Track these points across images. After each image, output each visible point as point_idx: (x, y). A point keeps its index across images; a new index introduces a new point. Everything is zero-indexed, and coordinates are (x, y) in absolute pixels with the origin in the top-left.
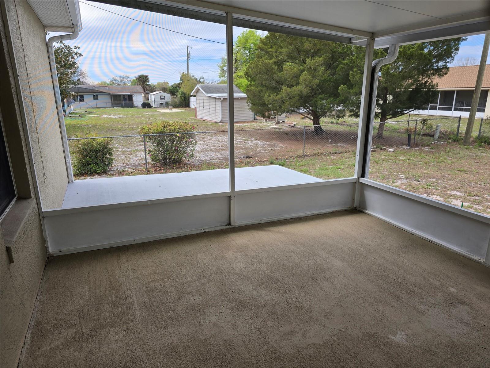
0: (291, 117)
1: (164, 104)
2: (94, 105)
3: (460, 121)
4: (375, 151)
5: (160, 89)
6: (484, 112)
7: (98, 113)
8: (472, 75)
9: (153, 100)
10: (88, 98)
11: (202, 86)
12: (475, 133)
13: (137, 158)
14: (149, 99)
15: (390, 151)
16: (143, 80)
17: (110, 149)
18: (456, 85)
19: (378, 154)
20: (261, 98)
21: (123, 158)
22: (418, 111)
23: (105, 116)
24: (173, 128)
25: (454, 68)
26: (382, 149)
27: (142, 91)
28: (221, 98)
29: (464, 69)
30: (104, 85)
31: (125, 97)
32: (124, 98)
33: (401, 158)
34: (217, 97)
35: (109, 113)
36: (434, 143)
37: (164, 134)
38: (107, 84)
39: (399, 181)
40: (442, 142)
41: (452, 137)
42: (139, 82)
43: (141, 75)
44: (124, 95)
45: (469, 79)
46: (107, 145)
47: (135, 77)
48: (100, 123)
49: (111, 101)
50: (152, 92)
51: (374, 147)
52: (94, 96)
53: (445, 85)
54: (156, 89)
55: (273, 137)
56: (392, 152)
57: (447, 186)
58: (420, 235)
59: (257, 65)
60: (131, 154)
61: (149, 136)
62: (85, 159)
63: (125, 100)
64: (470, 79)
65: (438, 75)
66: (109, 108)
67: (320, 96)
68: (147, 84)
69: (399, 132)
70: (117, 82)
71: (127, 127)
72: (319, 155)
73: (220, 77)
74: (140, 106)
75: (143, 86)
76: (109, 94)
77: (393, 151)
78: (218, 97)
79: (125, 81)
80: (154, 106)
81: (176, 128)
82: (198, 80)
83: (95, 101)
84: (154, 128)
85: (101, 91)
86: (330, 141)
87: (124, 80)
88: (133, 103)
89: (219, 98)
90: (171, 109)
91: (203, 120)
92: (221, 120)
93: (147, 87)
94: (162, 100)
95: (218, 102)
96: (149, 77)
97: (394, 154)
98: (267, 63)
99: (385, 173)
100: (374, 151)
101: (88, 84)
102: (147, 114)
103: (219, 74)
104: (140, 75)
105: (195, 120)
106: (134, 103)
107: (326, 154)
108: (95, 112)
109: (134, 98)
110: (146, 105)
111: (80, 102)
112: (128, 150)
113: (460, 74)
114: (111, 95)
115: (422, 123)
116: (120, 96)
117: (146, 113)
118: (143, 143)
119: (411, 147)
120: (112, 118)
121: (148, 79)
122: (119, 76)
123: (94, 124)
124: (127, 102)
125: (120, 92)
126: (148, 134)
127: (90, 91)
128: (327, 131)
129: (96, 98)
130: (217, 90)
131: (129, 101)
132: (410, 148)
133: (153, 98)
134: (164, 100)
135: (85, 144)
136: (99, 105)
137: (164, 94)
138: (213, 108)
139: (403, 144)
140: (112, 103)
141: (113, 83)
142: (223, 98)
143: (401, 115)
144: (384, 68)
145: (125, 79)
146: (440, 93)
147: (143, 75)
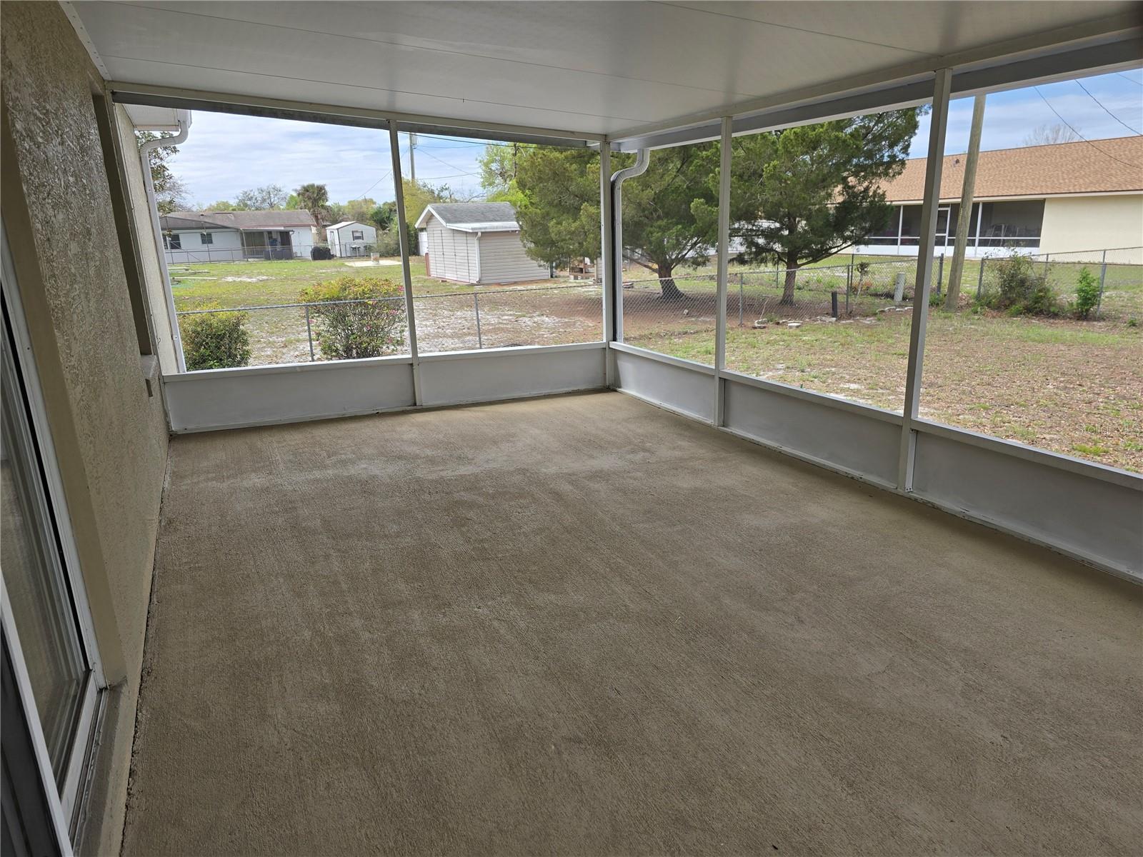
0: (631, 269)
1: (362, 249)
2: (205, 256)
3: (941, 264)
4: (764, 327)
5: (352, 215)
6: (1038, 246)
7: (214, 272)
8: (1017, 168)
9: (337, 242)
10: (190, 241)
11: (437, 207)
12: (969, 286)
13: (297, 353)
14: (327, 241)
15: (791, 327)
16: (313, 196)
17: (244, 333)
18: (981, 190)
19: (767, 333)
20: (546, 230)
21: (269, 353)
22: (857, 247)
23: (230, 279)
24: (361, 289)
25: (986, 154)
26: (778, 323)
27: (313, 221)
28: (477, 233)
29: (1004, 156)
30: (223, 209)
31: (274, 236)
32: (270, 238)
33: (804, 338)
34: (468, 230)
35: (238, 272)
36: (889, 310)
37: (344, 301)
38: (231, 209)
40: (906, 308)
42: (305, 201)
43: (308, 186)
44: (271, 232)
45: (1009, 178)
46: (238, 324)
47: (296, 190)
48: (220, 292)
49: (240, 246)
50: (335, 222)
51: (764, 320)
52: (202, 235)
54: (345, 216)
55: (578, 309)
56: (794, 328)
59: (533, 163)
60: (285, 346)
61: (315, 306)
62: (197, 351)
63: (273, 242)
64: (1011, 176)
66: (237, 262)
67: (660, 223)
68: (322, 206)
70: (254, 203)
71: (279, 300)
72: (650, 339)
73: (484, 186)
74: (308, 255)
75: (314, 211)
76: (238, 230)
77: (797, 327)
78: (471, 231)
79: (272, 200)
80: (338, 255)
81: (366, 290)
82: (436, 193)
83: (205, 247)
84: (325, 293)
85: (219, 223)
86: (686, 311)
87: (270, 198)
88: (290, 249)
89: (472, 233)
90: (376, 260)
91: (442, 281)
92: (480, 280)
93: (324, 212)
94: (355, 241)
95: (472, 242)
96: (327, 188)
97: (798, 332)
98: (551, 159)
100: (761, 328)
101: (189, 210)
102: (324, 271)
103: (482, 180)
104: (306, 184)
105: (425, 280)
106: (295, 249)
107: (664, 336)
108: (206, 271)
109: (295, 238)
110: (321, 254)
111: (173, 251)
112: (280, 339)
113: (995, 166)
114: (241, 233)
115: (858, 270)
116: (261, 233)
117: (321, 271)
118: (305, 321)
119: (839, 319)
120: (244, 282)
121: (325, 193)
122: (258, 189)
123: (206, 296)
124: (279, 247)
125: (260, 226)
126: (315, 302)
127: (194, 225)
129: (207, 239)
130: (471, 216)
131: (283, 244)
132: (836, 320)
133: (336, 236)
134: (360, 241)
135: (197, 322)
136: (214, 256)
137: (360, 227)
138: (462, 254)
140: (244, 250)
141: (246, 205)
142: (482, 233)
143: (824, 257)
144: (766, 168)
145: (272, 196)
146: (949, 209)
147: (313, 186)
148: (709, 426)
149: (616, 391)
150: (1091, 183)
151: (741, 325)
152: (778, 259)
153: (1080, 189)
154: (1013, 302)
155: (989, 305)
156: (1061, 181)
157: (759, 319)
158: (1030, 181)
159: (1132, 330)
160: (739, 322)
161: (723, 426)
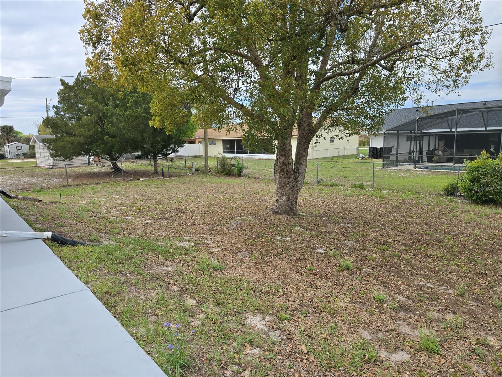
1: (21, 155)
9: (8, 152)
26: (139, 179)
40: (193, 174)
51: (133, 178)
68: (11, 135)
75: (7, 137)
77: (143, 180)
80: (9, 157)
90: (22, 159)
94: (18, 151)
96: (14, 127)
104: (3, 125)
121: (13, 130)
132: (163, 178)
133: (8, 149)
134: (21, 151)
137: (21, 145)
138: (47, 156)
147: (6, 126)
151: (124, 180)
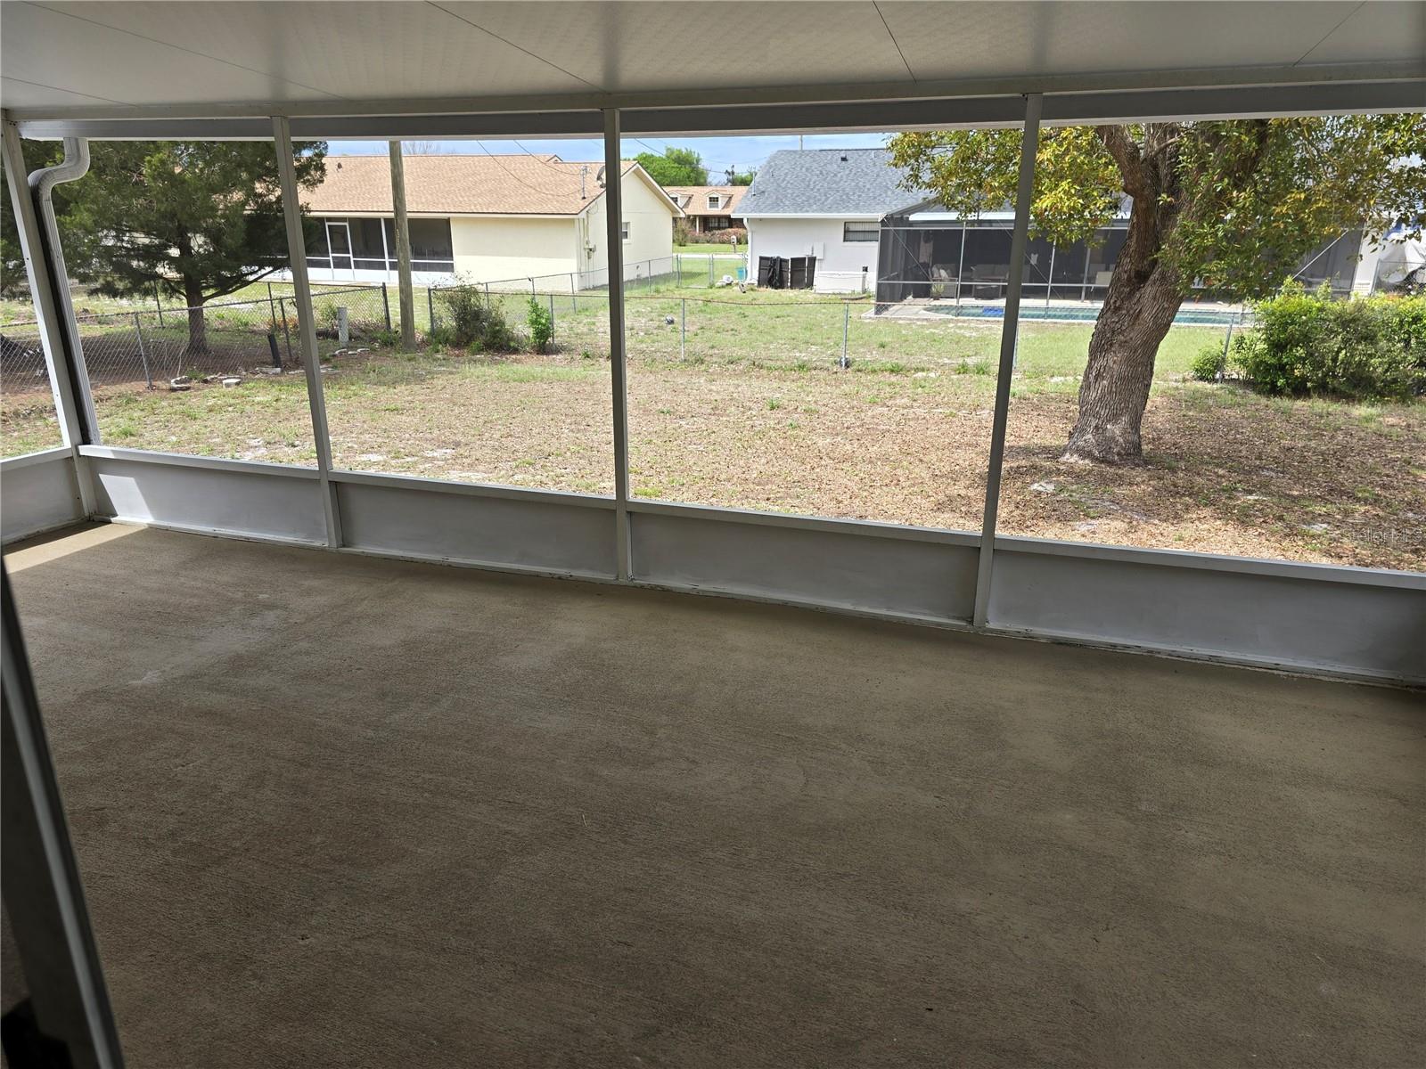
3: (385, 295)
4: (189, 388)
6: (452, 271)
12: (422, 322)
15: (228, 385)
18: (380, 204)
19: (195, 396)
26: (206, 381)
33: (257, 399)
36: (340, 353)
39: (250, 453)
40: (359, 350)
41: (379, 335)
51: (184, 377)
53: (353, 202)
56: (234, 386)
57: (356, 446)
58: (227, 535)
65: (304, 182)
69: (253, 332)
77: (237, 384)
86: (40, 372)
97: (239, 391)
99: (214, 440)
100: (184, 390)
107: (29, 414)
119: (285, 369)
128: (23, 343)
132: (282, 371)
139: (264, 363)
143: (240, 287)
146: (347, 224)
148: (321, 550)
149: (110, 522)
150: (490, 203)
151: (151, 387)
152: (171, 289)
153: (482, 209)
154: (470, 339)
155: (447, 341)
156: (461, 199)
157: (176, 377)
158: (429, 197)
159: (587, 362)
160: (146, 384)
161: (344, 546)
